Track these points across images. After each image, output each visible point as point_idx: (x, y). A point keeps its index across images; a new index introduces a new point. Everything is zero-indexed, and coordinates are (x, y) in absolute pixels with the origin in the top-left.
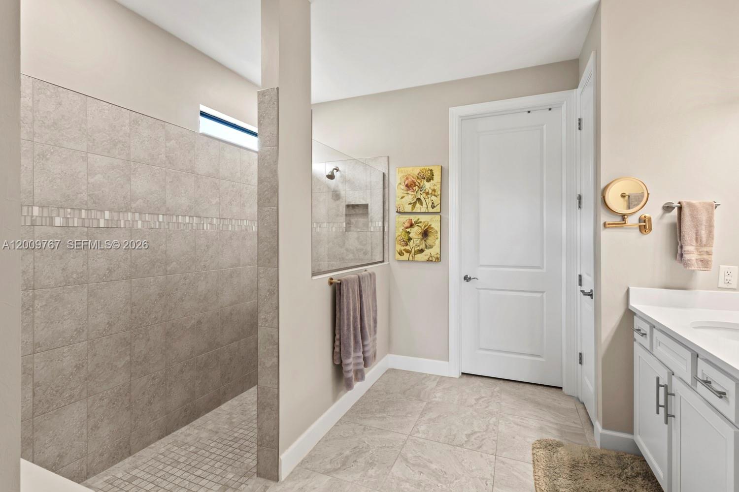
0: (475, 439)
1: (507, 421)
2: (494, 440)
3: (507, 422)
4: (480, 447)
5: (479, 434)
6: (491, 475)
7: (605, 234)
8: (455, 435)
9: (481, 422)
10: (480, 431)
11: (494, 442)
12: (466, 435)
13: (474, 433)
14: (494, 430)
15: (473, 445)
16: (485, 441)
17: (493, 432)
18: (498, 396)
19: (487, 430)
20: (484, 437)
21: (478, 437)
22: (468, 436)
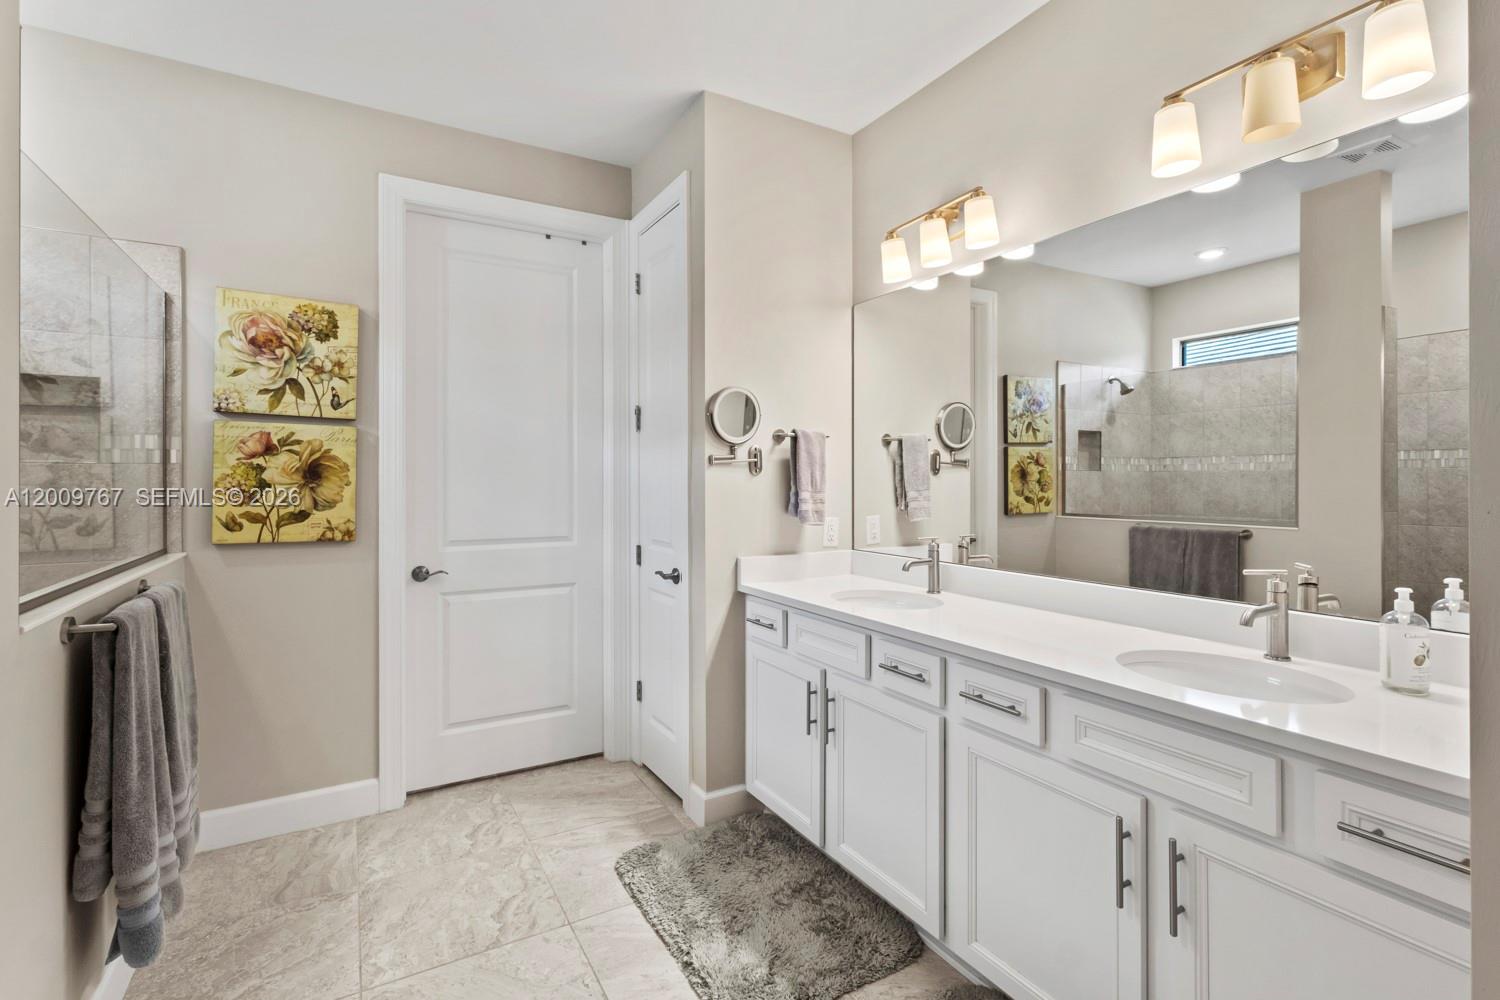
0: (516, 915)
1: (552, 850)
2: (549, 898)
3: (552, 853)
4: (533, 925)
5: (515, 903)
6: (583, 963)
7: (712, 475)
8: (470, 931)
9: (504, 876)
10: (515, 893)
11: (551, 901)
12: (492, 916)
13: (505, 905)
14: (539, 879)
15: (517, 929)
16: (534, 908)
17: (539, 883)
18: (506, 811)
19: (526, 885)
20: (529, 903)
21: (518, 908)
22: (498, 916)
